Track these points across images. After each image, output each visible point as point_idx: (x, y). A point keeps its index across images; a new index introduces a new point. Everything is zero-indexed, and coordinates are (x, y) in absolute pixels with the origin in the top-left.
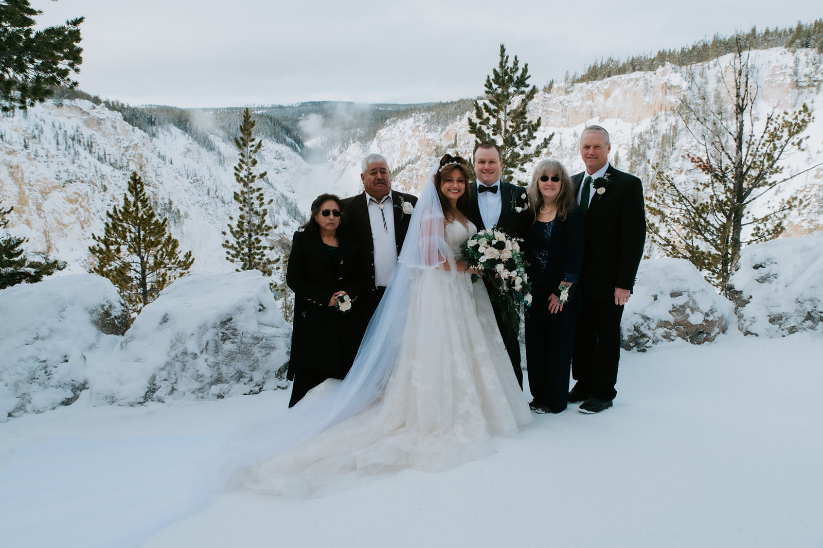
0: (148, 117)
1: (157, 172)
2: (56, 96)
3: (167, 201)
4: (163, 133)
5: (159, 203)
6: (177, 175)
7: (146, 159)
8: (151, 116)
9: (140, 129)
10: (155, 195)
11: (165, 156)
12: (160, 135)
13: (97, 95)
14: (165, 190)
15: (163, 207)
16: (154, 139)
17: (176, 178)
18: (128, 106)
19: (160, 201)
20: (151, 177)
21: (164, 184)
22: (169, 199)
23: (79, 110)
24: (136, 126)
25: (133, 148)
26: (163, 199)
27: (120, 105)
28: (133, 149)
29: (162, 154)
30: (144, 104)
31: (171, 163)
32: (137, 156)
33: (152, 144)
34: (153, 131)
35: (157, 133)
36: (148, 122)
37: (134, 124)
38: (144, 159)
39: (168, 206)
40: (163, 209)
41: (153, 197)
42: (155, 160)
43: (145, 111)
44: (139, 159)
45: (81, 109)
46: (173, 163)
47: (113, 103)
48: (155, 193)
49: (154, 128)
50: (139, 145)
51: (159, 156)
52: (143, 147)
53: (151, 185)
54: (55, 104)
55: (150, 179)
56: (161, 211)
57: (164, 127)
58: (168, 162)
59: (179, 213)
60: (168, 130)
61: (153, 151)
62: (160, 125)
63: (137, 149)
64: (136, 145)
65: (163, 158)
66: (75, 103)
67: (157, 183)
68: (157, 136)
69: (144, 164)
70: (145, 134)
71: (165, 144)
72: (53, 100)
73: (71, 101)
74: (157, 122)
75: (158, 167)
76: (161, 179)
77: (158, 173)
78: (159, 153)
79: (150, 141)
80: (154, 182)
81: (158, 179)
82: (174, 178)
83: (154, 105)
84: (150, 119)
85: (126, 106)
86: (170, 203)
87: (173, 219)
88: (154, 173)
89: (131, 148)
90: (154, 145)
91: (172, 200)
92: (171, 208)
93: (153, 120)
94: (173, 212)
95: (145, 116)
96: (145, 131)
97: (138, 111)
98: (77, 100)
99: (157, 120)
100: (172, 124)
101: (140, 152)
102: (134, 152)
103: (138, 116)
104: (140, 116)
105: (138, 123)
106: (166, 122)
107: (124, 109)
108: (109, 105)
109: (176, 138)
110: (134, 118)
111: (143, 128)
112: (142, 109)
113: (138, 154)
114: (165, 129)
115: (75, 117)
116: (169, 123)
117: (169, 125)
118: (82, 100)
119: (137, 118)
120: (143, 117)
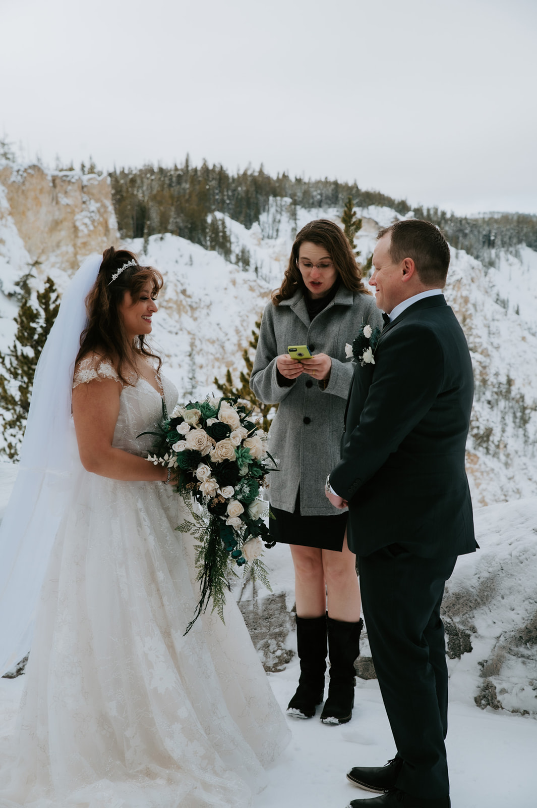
0: (484, 233)
1: (491, 328)
2: (341, 202)
3: (503, 379)
4: (507, 260)
5: (489, 383)
6: (526, 334)
7: (475, 305)
8: (490, 232)
9: (468, 253)
10: (484, 367)
11: (508, 301)
12: (503, 264)
13: (403, 199)
14: (502, 359)
15: (495, 390)
16: (492, 270)
17: (524, 339)
18: (452, 216)
19: (492, 379)
20: (480, 337)
21: (501, 350)
22: (508, 376)
23: (373, 224)
24: (462, 249)
25: (454, 286)
26: (497, 374)
27: (439, 213)
28: (453, 289)
29: (503, 296)
30: (482, 211)
31: (517, 313)
32: (460, 301)
33: (487, 279)
34: (490, 258)
35: (497, 261)
36: (484, 242)
37: (460, 246)
38: (470, 306)
39: (504, 388)
40: (496, 393)
41: (481, 372)
42: (491, 307)
43: (480, 222)
44: (463, 305)
45: (377, 223)
46: (521, 312)
47: (428, 210)
48: (483, 365)
49: (493, 252)
50: (464, 281)
51: (497, 300)
52: (470, 285)
53: (480, 350)
54: (338, 216)
55: (477, 340)
56: (492, 395)
57: (511, 249)
58: (511, 311)
59: (523, 401)
60: (517, 255)
61: (487, 292)
62: (503, 247)
63: (459, 288)
64: (459, 281)
65: (504, 304)
66: (368, 214)
67: (490, 348)
68: (497, 265)
69: (471, 315)
70: (477, 263)
71: (510, 279)
72: (335, 209)
73: (362, 211)
74: (498, 242)
75: (493, 320)
76: (496, 341)
77: (493, 329)
78: (498, 295)
79: (483, 274)
80: (485, 345)
81: (492, 340)
82: (520, 339)
83: (498, 213)
84: (487, 237)
85: (448, 216)
86: (510, 382)
87: (512, 411)
88: (486, 330)
89: (451, 287)
90: (490, 282)
91: (512, 377)
92: (509, 391)
93: (492, 238)
94: (513, 399)
95: (479, 232)
96: (477, 257)
97: (468, 224)
98: (372, 208)
99: (499, 237)
100: (524, 245)
101: (465, 293)
102: (454, 293)
103: (467, 231)
104: (471, 231)
105: (467, 243)
106: (515, 240)
107: (446, 221)
108: (422, 214)
109: (528, 270)
110: (460, 235)
111: (475, 253)
112: (476, 220)
113: (462, 297)
114: (511, 253)
115: (367, 236)
116: (520, 242)
117: (519, 246)
118: (379, 208)
119: (465, 235)
120: (476, 233)
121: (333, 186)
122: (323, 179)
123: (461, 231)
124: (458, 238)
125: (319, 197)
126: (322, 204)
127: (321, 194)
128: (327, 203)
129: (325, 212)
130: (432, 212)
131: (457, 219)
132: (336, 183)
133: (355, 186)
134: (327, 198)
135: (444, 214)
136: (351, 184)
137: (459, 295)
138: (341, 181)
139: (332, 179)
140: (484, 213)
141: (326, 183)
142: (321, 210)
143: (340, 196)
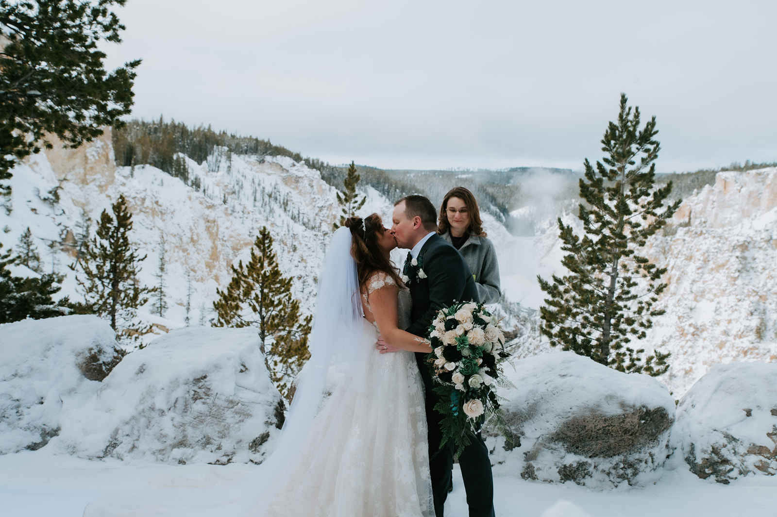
2: (259, 152)
9: (336, 188)
13: (298, 152)
18: (328, 165)
23: (279, 167)
24: (333, 185)
25: (328, 208)
27: (320, 163)
28: (327, 210)
30: (345, 164)
32: (331, 217)
37: (332, 184)
43: (344, 170)
44: (333, 219)
45: (281, 166)
47: (313, 161)
50: (334, 205)
52: (337, 208)
54: (257, 160)
57: (362, 188)
60: (366, 191)
63: (331, 209)
64: (331, 205)
66: (276, 160)
72: (256, 156)
73: (273, 158)
85: (325, 165)
89: (326, 208)
95: (343, 176)
97: (337, 170)
98: (279, 157)
100: (370, 185)
101: (334, 213)
102: (328, 212)
103: (336, 175)
104: (339, 175)
105: (336, 182)
106: (364, 183)
107: (324, 167)
108: (309, 162)
109: (372, 201)
110: (332, 177)
111: (341, 188)
112: (342, 168)
113: (332, 215)
114: (362, 190)
115: (275, 174)
116: (367, 184)
117: (367, 186)
118: (283, 157)
119: (335, 177)
120: (342, 176)
121: (255, 142)
122: (249, 137)
123: (333, 174)
124: (331, 179)
125: (246, 148)
126: (248, 152)
127: (247, 146)
128: (251, 152)
129: (249, 157)
130: (315, 162)
131: (330, 167)
132: (256, 140)
133: (269, 143)
134: (251, 148)
135: (322, 163)
136: (266, 140)
137: (331, 214)
138: (260, 139)
139: (254, 137)
140: (346, 165)
141: (251, 139)
142: (247, 156)
143: (259, 148)
